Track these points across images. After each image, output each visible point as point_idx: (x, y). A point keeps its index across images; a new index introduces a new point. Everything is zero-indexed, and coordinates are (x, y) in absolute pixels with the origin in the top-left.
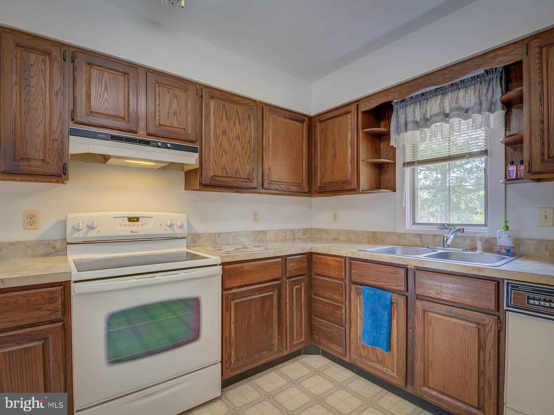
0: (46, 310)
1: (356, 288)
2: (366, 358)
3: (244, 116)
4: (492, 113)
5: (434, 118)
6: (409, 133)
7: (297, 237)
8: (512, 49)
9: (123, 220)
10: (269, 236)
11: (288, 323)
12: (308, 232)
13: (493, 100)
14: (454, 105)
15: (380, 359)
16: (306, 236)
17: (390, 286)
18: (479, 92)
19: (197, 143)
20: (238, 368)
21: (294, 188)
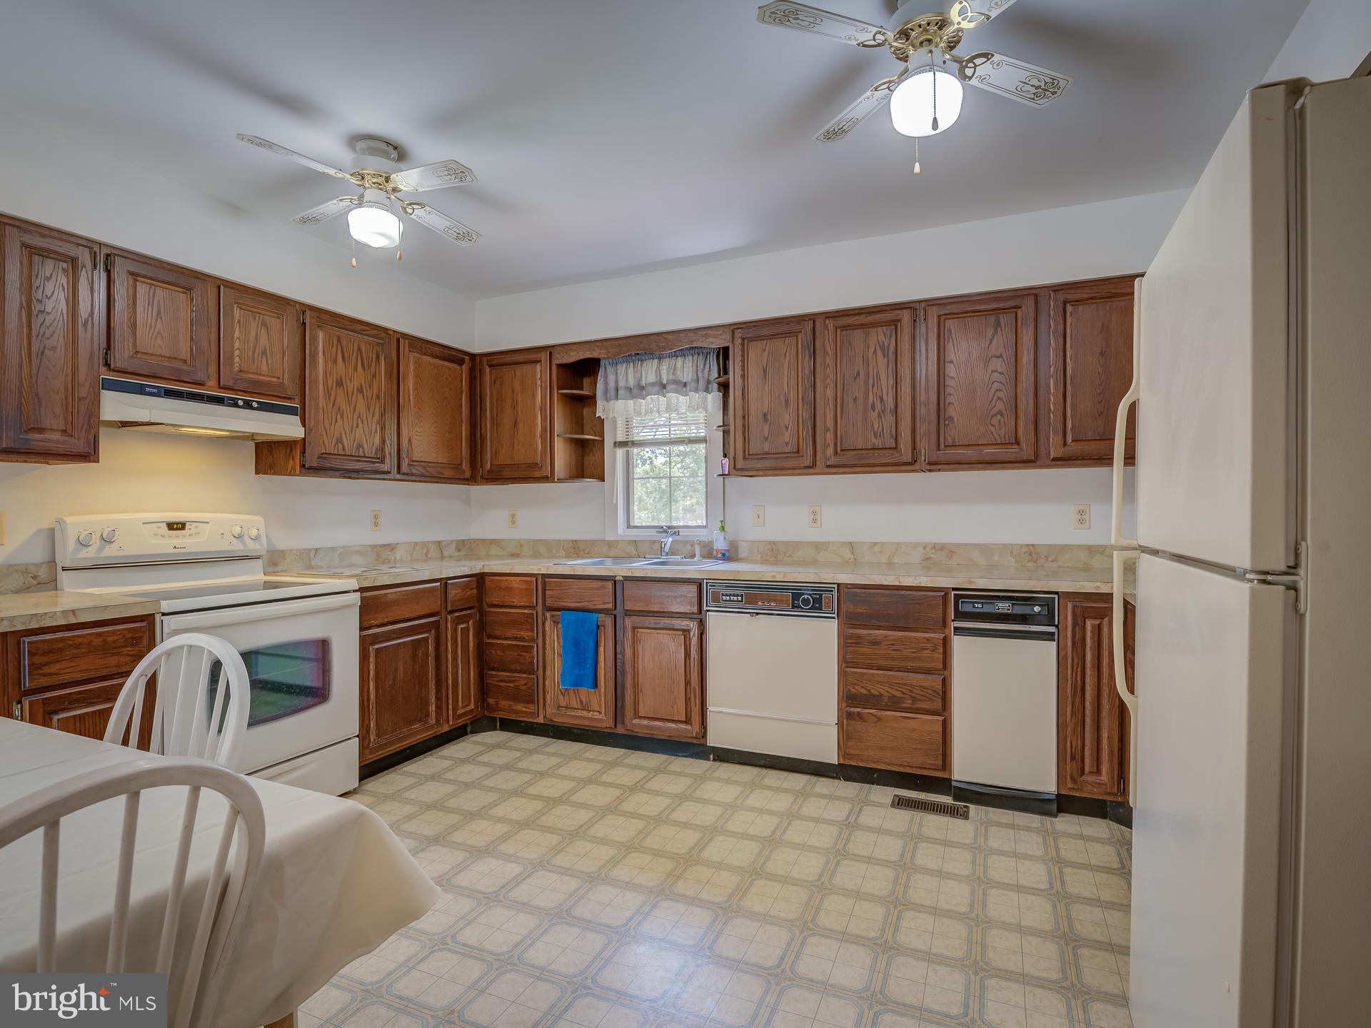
0: (128, 655)
1: (553, 616)
2: (567, 708)
3: (371, 355)
4: (710, 393)
5: (649, 389)
6: (620, 403)
7: (446, 554)
8: (721, 332)
9: (159, 527)
10: (399, 554)
11: (450, 682)
12: (464, 546)
13: (710, 378)
14: (671, 377)
15: (584, 703)
16: (461, 553)
17: (595, 605)
18: (697, 367)
19: (297, 401)
20: (381, 747)
21: (448, 473)
